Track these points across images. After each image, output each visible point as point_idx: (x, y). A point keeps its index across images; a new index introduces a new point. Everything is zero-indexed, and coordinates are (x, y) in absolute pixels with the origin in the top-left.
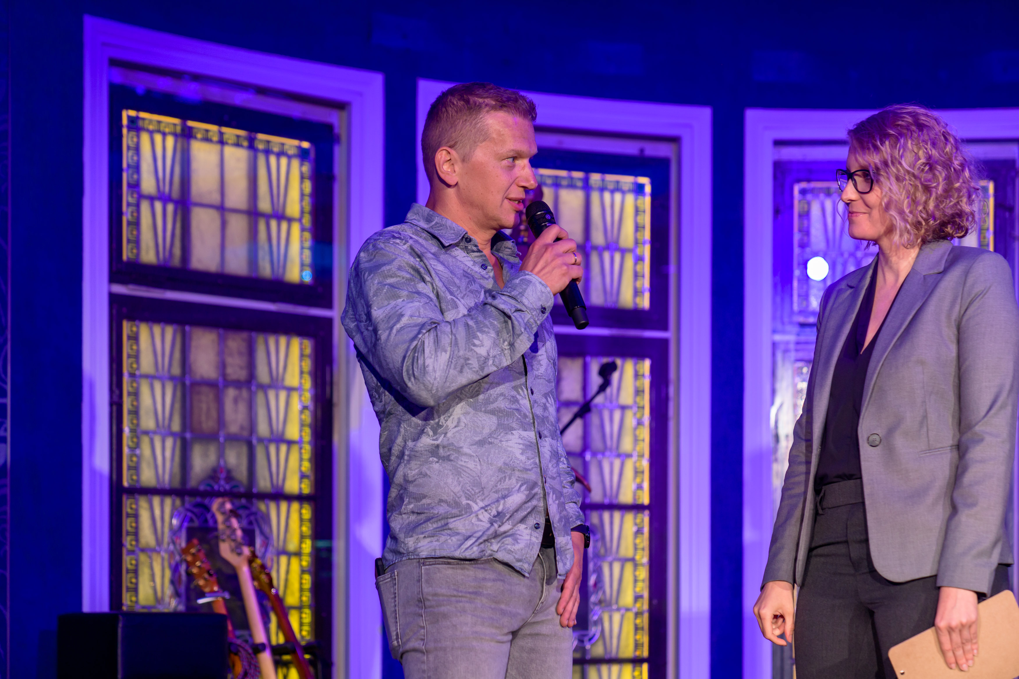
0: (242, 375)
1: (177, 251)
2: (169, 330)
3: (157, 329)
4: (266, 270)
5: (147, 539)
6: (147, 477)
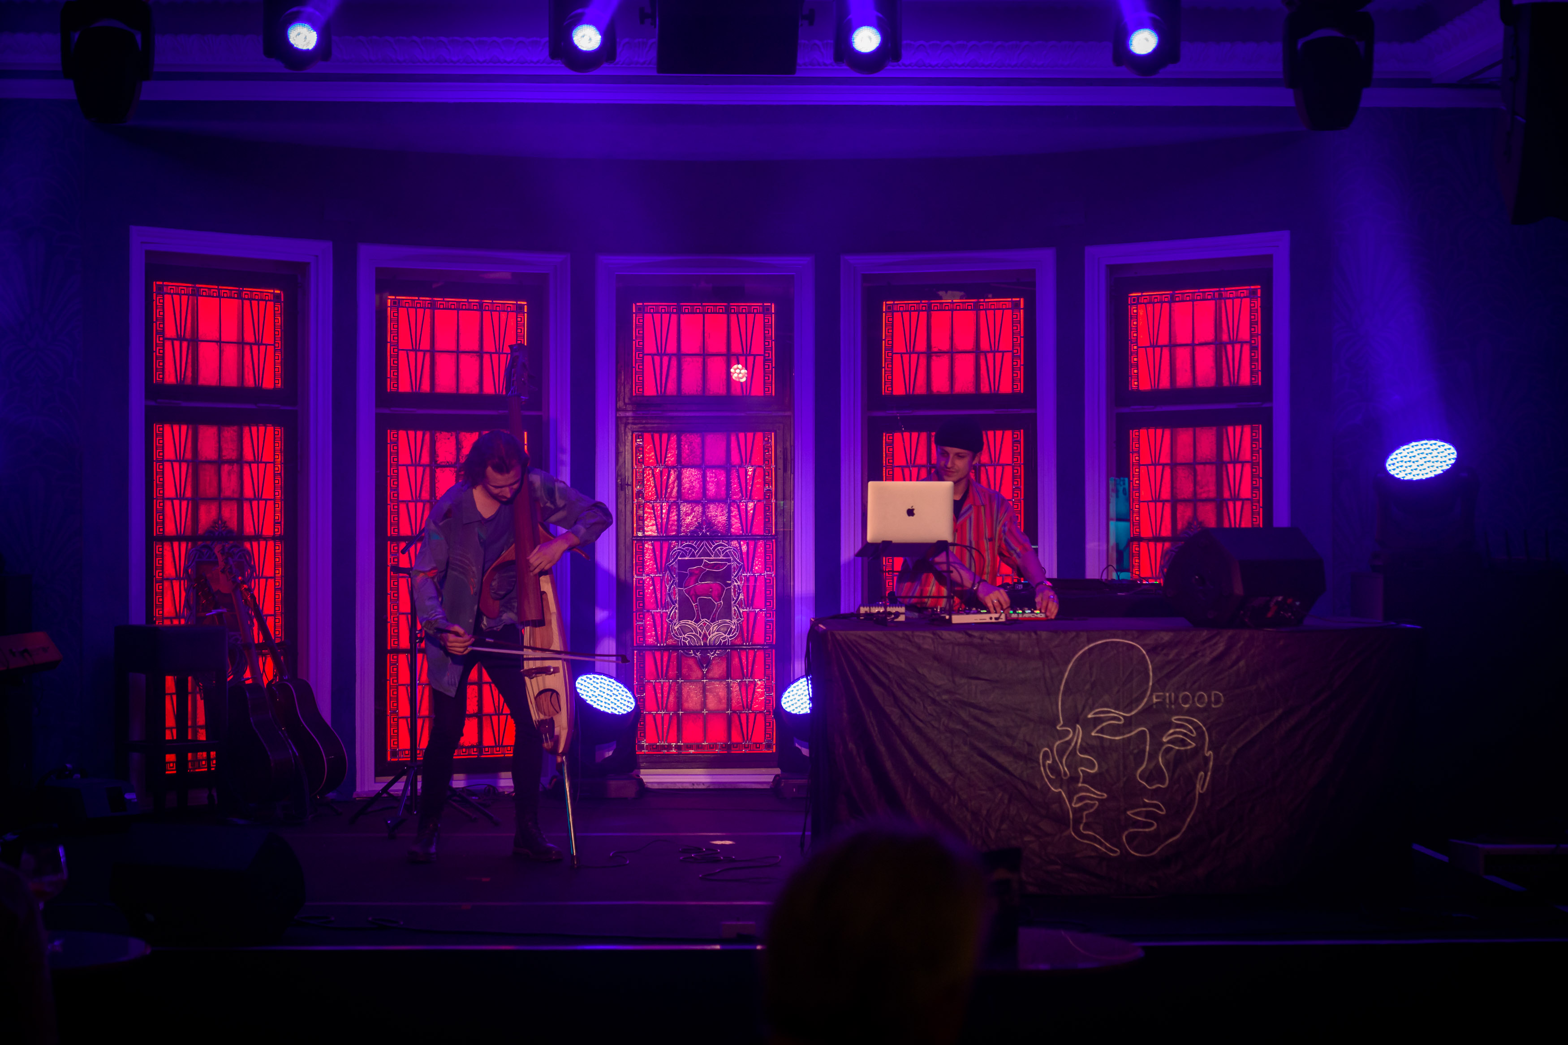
0: (233, 455)
1: (189, 374)
2: (184, 428)
3: (176, 427)
4: (250, 382)
5: (170, 571)
6: (170, 529)
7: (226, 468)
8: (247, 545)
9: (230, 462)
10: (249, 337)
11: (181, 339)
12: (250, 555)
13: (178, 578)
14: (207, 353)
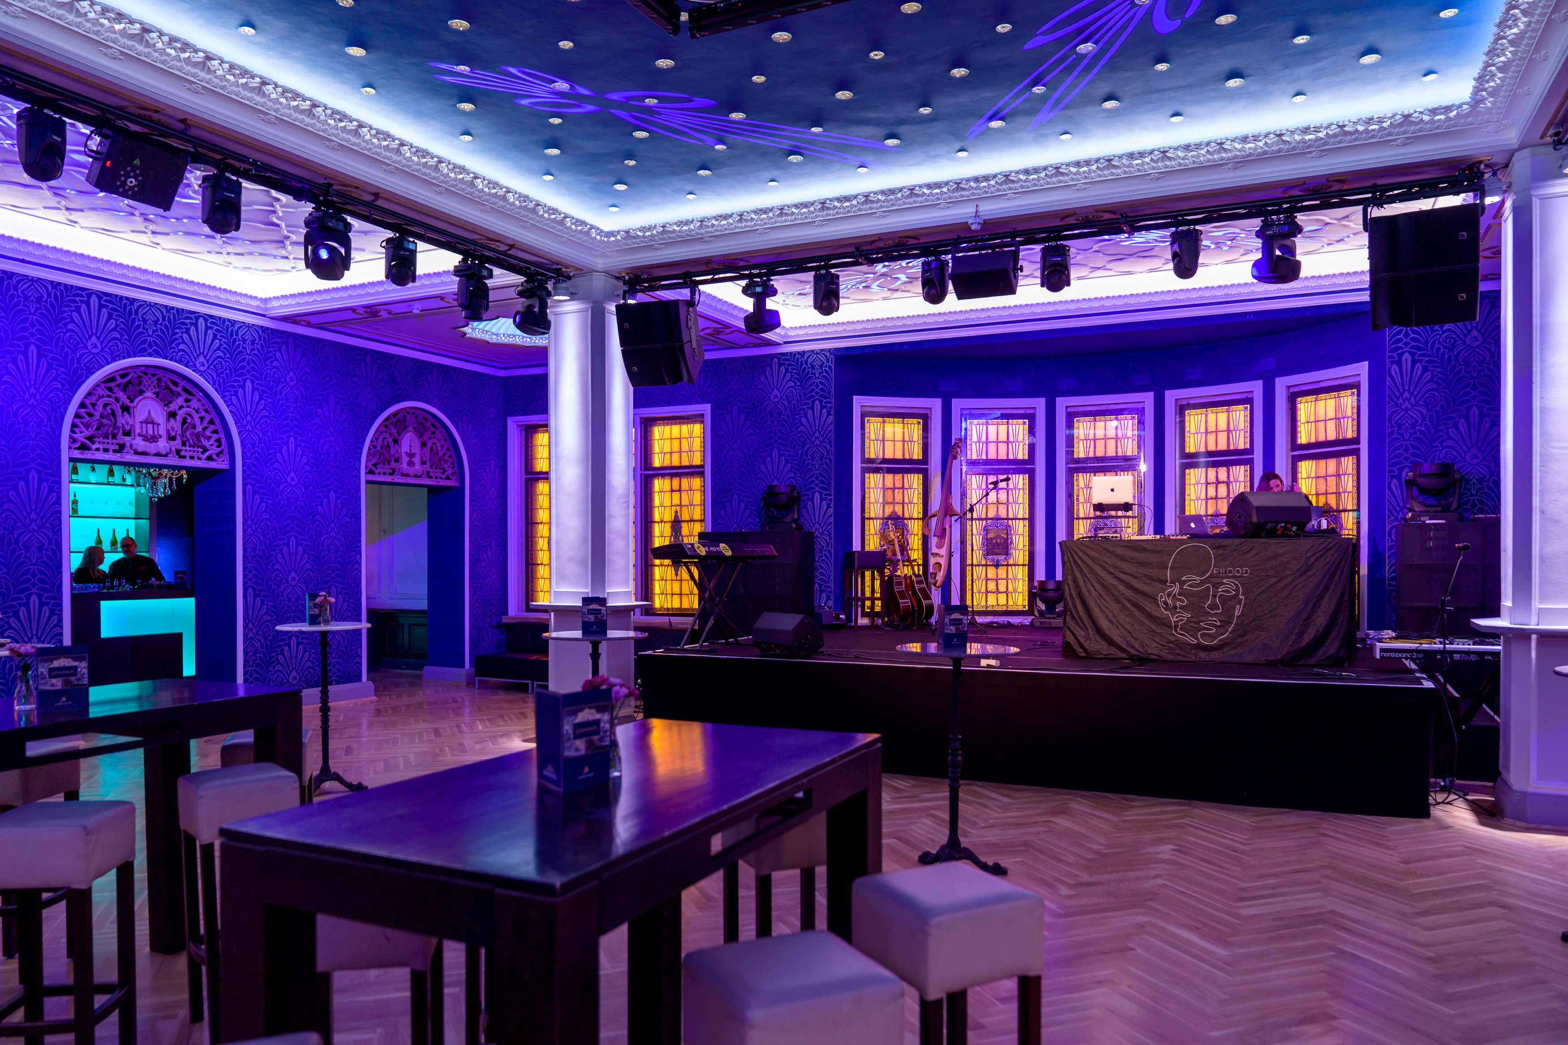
0: (900, 486)
1: (881, 454)
2: (879, 475)
3: (875, 475)
5: (872, 531)
6: (873, 515)
7: (897, 491)
8: (906, 521)
9: (899, 488)
10: (907, 439)
11: (877, 440)
12: (907, 525)
13: (876, 534)
14: (889, 445)
